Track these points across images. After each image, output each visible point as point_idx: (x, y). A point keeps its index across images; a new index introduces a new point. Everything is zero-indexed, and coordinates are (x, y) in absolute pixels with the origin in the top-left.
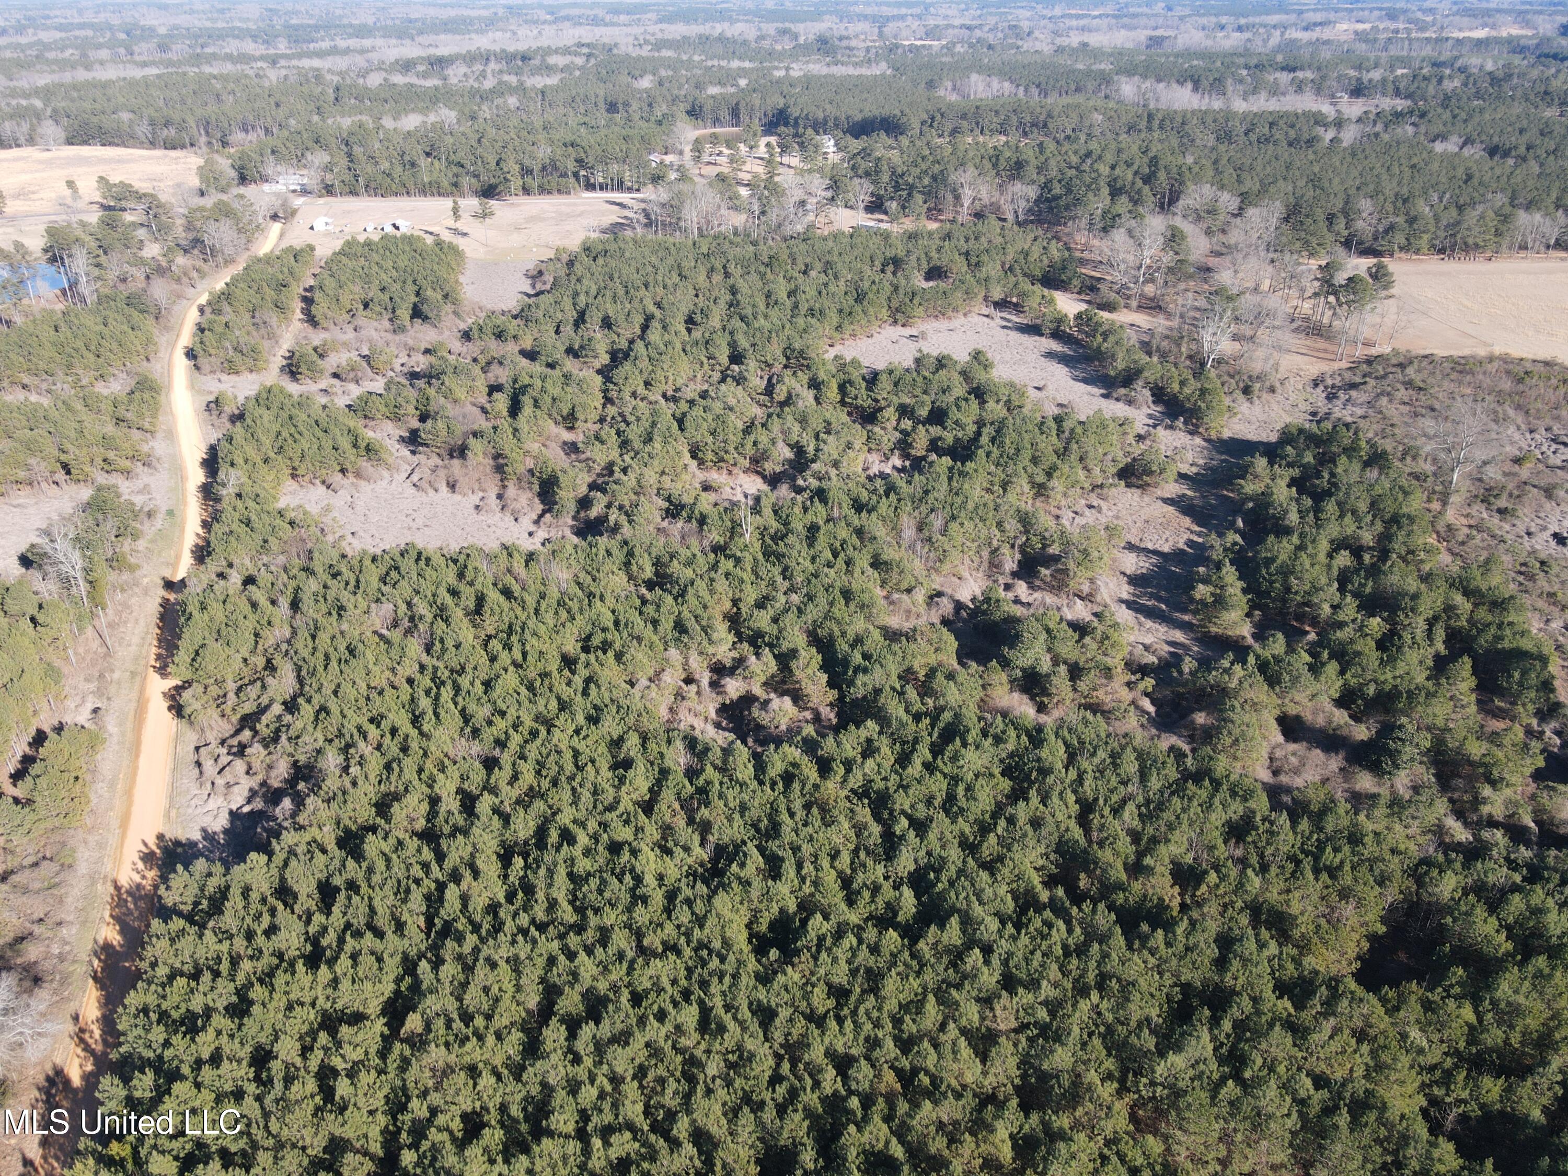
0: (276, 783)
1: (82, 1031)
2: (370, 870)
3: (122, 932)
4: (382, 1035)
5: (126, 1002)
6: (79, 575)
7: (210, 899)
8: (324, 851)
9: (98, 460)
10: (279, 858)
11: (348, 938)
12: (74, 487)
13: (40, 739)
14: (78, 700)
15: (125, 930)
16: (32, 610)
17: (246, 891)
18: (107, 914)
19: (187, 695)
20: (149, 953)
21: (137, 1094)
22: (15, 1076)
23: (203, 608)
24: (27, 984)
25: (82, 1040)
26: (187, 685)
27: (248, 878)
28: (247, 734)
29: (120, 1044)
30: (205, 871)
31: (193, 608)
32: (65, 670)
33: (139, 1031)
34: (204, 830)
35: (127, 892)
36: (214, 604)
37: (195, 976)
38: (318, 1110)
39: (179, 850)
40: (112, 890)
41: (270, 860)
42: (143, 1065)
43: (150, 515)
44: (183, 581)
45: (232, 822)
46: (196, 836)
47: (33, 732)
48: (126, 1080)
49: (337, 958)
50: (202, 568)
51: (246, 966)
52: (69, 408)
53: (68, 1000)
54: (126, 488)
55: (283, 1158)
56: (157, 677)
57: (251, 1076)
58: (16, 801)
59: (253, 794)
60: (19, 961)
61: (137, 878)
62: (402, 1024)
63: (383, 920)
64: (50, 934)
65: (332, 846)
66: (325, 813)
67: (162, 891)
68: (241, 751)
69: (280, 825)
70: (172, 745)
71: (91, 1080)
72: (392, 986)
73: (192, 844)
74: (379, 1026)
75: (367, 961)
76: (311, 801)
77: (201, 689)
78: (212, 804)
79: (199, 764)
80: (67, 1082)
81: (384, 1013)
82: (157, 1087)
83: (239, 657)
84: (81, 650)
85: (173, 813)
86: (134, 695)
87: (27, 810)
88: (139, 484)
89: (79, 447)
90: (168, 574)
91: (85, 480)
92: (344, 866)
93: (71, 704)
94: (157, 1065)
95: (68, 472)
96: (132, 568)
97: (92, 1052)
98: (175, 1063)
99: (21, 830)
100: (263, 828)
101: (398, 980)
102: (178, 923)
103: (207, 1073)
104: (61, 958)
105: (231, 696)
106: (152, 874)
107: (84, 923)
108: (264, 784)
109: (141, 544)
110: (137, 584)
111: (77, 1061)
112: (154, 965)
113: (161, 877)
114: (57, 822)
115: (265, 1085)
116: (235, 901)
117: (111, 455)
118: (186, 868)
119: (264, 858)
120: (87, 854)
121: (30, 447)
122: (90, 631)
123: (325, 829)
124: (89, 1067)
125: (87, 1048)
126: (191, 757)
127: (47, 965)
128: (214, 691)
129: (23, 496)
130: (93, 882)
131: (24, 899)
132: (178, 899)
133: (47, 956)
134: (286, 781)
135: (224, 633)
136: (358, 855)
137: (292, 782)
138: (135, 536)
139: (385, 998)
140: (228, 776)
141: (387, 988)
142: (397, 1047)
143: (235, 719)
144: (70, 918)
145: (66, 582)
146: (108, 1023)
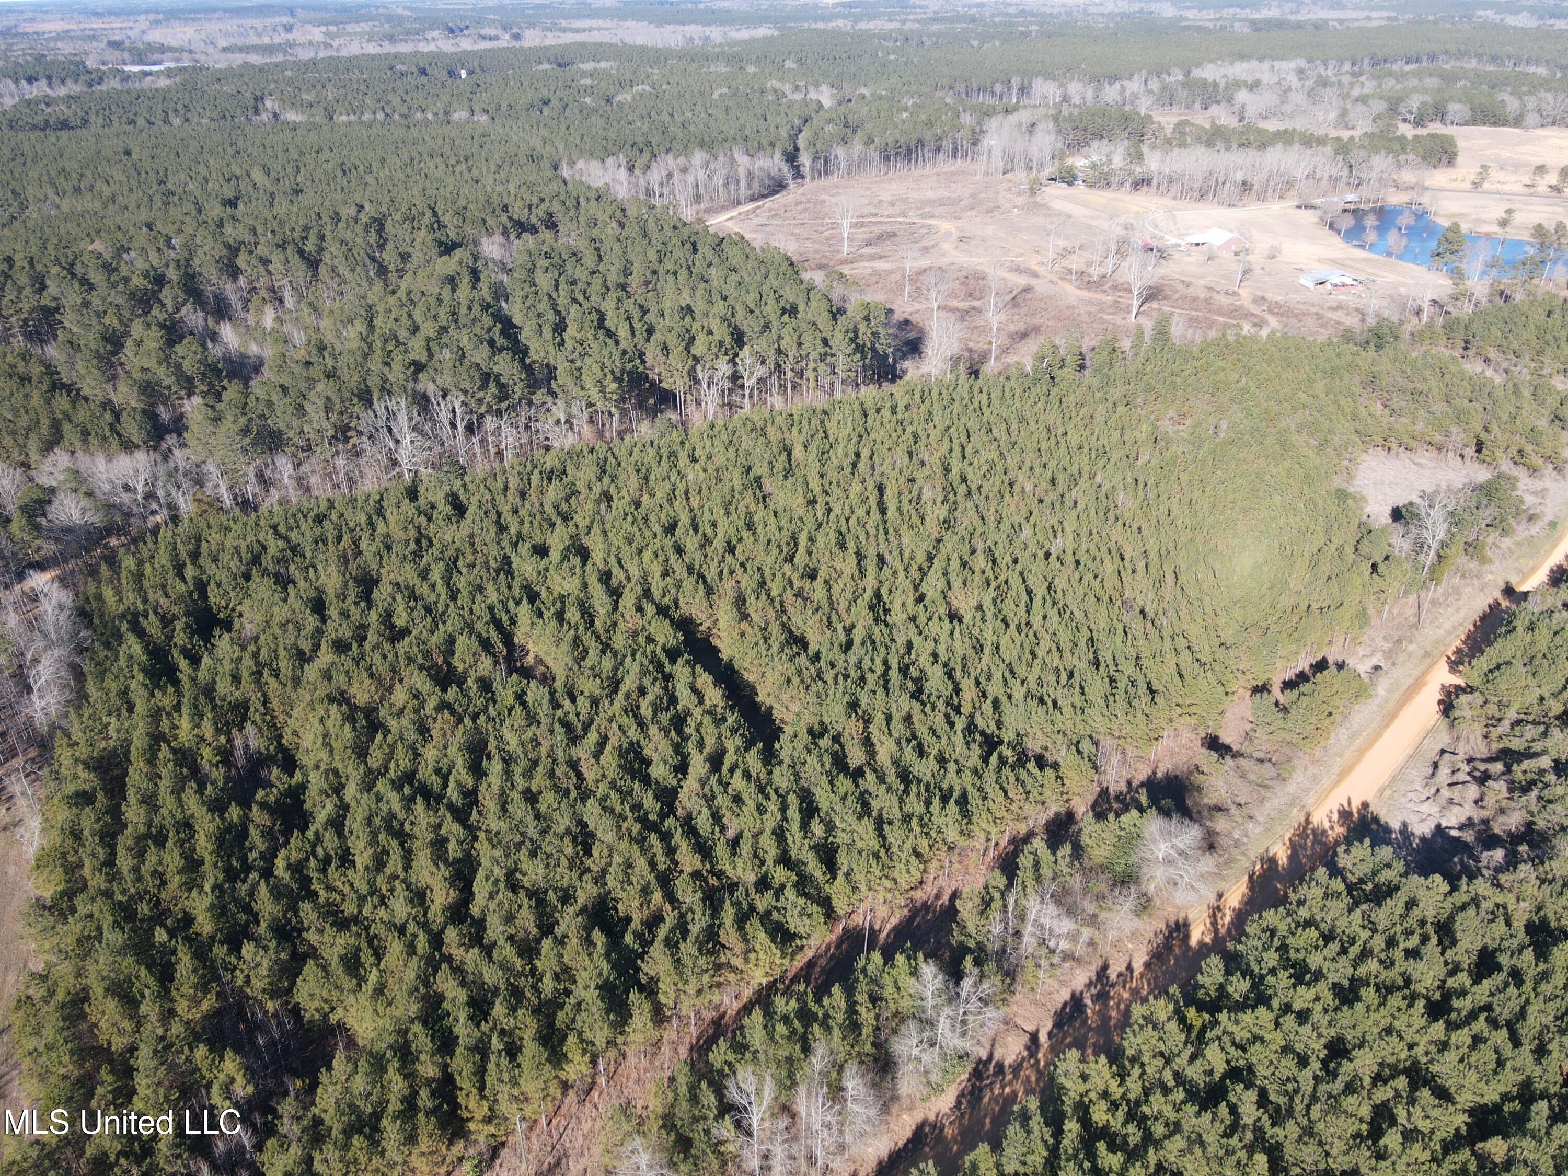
0: (1497, 829)
1: (1218, 908)
2: (1545, 976)
3: (1290, 858)
4: (1457, 1130)
5: (1264, 914)
6: (1435, 545)
7: (1376, 886)
8: (1508, 924)
9: (1514, 450)
10: (1461, 897)
11: (1482, 1017)
12: (1476, 465)
13: (1321, 666)
14: (1368, 651)
15: (1293, 858)
16: (1378, 558)
17: (1411, 904)
18: (1288, 835)
19: (1464, 699)
20: (1303, 890)
21: (1230, 989)
22: (1158, 902)
23: (1531, 628)
24: (1205, 845)
25: (1214, 915)
26: (1469, 689)
27: (1421, 894)
28: (1499, 767)
29: (1240, 942)
30: (1387, 860)
31: (1520, 624)
32: (1374, 621)
33: (1259, 944)
34: (1405, 825)
35: (1313, 830)
36: (1545, 631)
37: (1328, 937)
38: (1357, 1135)
39: (1374, 827)
40: (1302, 819)
41: (1450, 893)
42: (1247, 972)
43: (1531, 518)
44: (1525, 595)
45: (1434, 835)
46: (1395, 825)
47: (1319, 657)
48: (1228, 972)
49: (1457, 1027)
50: (1553, 590)
51: (1372, 966)
52: (1517, 392)
53: (1223, 878)
54: (1525, 484)
55: (1306, 1143)
56: (1446, 667)
57: (1322, 1056)
58: (1277, 704)
59: (1468, 824)
60: (1208, 823)
61: (1327, 825)
62: (1484, 1139)
63: (1528, 1029)
64: (1240, 820)
65: (1519, 924)
66: (1531, 889)
67: (1340, 850)
68: (1484, 779)
69: (1479, 869)
70: (1423, 735)
71: (1204, 950)
72: (1496, 1097)
73: (1387, 830)
74: (1460, 1120)
75: (1486, 1055)
76: (1525, 869)
77: (1480, 701)
78: (1426, 808)
79: (1436, 766)
80: (1187, 937)
81: (1471, 1112)
82: (1246, 997)
83: (1538, 692)
84: (1395, 611)
85: (1388, 793)
86: (1416, 673)
87: (1281, 715)
88: (1538, 485)
89: (1504, 431)
90: (1514, 580)
91: (1490, 463)
92: (1520, 952)
93: (1361, 651)
94: (1257, 982)
95: (1479, 451)
96: (1484, 560)
97: (1216, 931)
98: (1270, 992)
99: (1267, 728)
100: (1461, 860)
101: (1506, 1097)
102: (1338, 885)
103: (1289, 1021)
104: (1237, 844)
105: (1506, 724)
106: (1340, 830)
107: (1268, 830)
108: (1485, 822)
109: (1506, 542)
110: (1479, 577)
111: (1202, 928)
112: (1301, 903)
113: (1346, 838)
114: (1295, 739)
115: (1328, 1072)
116: (1395, 904)
117: (1529, 448)
118: (1372, 846)
119: (1445, 887)
120: (1301, 779)
121: (1460, 417)
122: (1412, 599)
123: (1522, 904)
124: (1208, 940)
125: (1214, 924)
126: (1433, 755)
127: (1224, 841)
128: (1492, 710)
129: (1426, 457)
130: (1292, 804)
131: (1239, 781)
132: (1349, 866)
133: (1229, 835)
134: (1510, 834)
135: (1536, 662)
136: (1542, 954)
137: (1515, 839)
138: (1505, 532)
139: (1483, 1101)
140: (1456, 793)
141: (1491, 1095)
142: (1464, 1155)
143: (1496, 746)
144: (1261, 819)
145: (1419, 546)
146: (1240, 918)
